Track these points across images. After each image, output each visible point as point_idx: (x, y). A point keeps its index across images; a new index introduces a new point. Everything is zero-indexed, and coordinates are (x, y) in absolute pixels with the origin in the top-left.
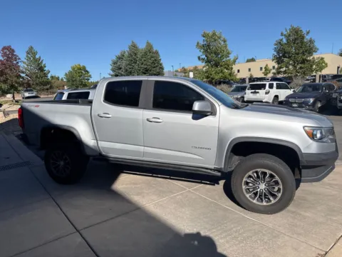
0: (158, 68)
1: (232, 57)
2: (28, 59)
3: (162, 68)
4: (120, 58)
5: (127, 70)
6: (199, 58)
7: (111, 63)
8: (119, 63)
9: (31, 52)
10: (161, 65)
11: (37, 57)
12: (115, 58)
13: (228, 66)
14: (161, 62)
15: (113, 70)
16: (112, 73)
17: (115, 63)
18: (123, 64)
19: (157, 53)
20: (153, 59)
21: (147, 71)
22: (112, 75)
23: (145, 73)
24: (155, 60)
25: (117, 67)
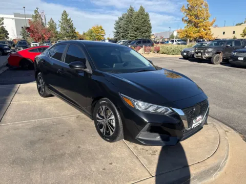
0: (146, 27)
2: (63, 19)
3: (150, 28)
4: (121, 19)
5: (124, 29)
6: (183, 20)
7: (115, 23)
8: (120, 23)
9: (65, 14)
10: (150, 24)
11: (68, 18)
13: (205, 28)
14: (150, 22)
15: (116, 29)
16: (115, 31)
17: (117, 23)
19: (147, 15)
20: (143, 20)
21: (138, 29)
22: (115, 32)
23: (136, 31)
24: (145, 21)
25: (118, 26)
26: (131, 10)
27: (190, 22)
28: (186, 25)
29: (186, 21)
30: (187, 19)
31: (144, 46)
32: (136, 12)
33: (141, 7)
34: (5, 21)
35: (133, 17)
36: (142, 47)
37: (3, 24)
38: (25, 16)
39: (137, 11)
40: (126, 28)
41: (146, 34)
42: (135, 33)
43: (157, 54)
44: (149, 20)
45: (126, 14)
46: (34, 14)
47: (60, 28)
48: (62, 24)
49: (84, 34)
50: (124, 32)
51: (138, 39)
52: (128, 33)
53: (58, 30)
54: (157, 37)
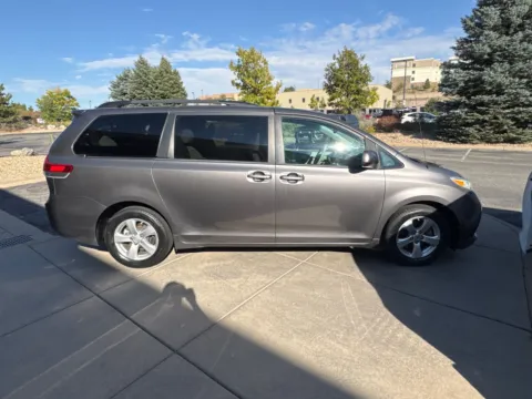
1: (274, 83)
3: (185, 95)
6: (233, 82)
10: (183, 90)
12: (115, 80)
13: (269, 95)
14: (184, 85)
15: (114, 96)
17: (115, 86)
18: (129, 87)
19: (176, 73)
20: (172, 82)
24: (175, 83)
25: (118, 92)
26: (142, 63)
27: (245, 87)
28: (239, 91)
29: (238, 85)
30: (239, 81)
33: (163, 58)
35: (150, 76)
40: (138, 96)
44: (182, 83)
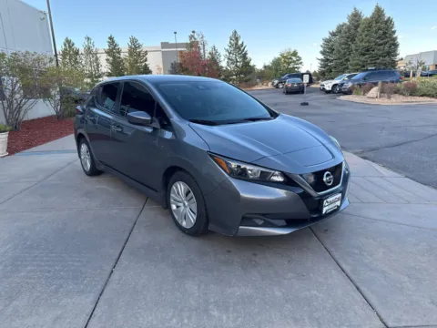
2: (231, 45)
4: (333, 34)
5: (339, 52)
7: (322, 42)
8: (332, 43)
9: (235, 37)
11: (240, 43)
12: (328, 36)
15: (323, 53)
16: (322, 57)
20: (381, 32)
21: (368, 50)
22: (322, 60)
23: (364, 55)
24: (385, 33)
25: (329, 49)
31: (380, 83)
32: (366, 19)
33: (377, 7)
34: (149, 56)
35: (359, 29)
36: (376, 84)
37: (146, 60)
38: (176, 45)
39: (369, 16)
40: (343, 52)
41: (387, 58)
42: (363, 58)
43: (410, 99)
44: (394, 32)
45: (344, 24)
46: (189, 42)
47: (226, 60)
48: (230, 53)
49: (265, 67)
50: (339, 59)
51: (367, 70)
52: (348, 60)
53: (224, 64)
54: (410, 63)
